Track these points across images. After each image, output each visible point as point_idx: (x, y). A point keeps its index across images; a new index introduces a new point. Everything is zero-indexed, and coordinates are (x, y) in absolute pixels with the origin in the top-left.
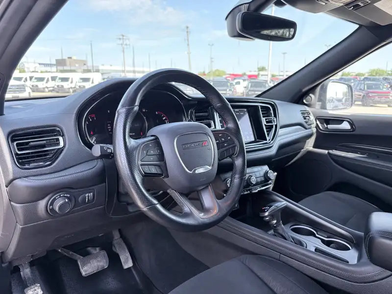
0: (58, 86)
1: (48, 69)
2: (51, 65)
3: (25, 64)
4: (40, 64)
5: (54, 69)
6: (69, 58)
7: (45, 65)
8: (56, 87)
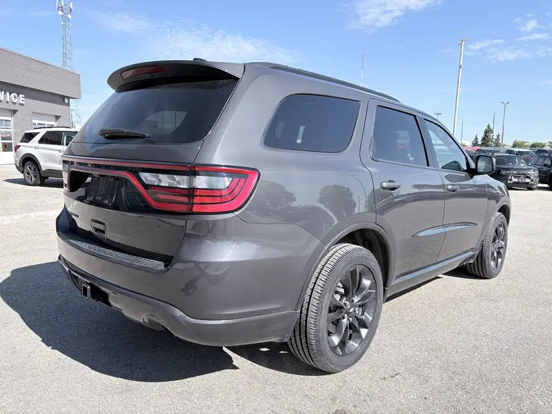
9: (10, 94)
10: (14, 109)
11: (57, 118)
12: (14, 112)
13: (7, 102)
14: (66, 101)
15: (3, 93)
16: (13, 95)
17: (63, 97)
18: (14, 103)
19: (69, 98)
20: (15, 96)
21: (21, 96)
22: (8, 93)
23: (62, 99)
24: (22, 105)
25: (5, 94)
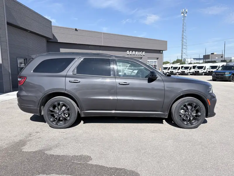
0: (196, 71)
1: (198, 61)
2: (199, 59)
3: (186, 59)
4: (194, 59)
5: (201, 61)
6: (211, 54)
7: (197, 59)
8: (194, 72)
9: (140, 52)
10: (141, 57)
11: (158, 58)
12: (141, 58)
13: (139, 55)
14: (161, 52)
15: (137, 52)
16: (141, 52)
17: (160, 51)
18: (141, 55)
19: (162, 51)
20: (141, 53)
21: (144, 52)
22: (139, 52)
23: (160, 52)
24: (144, 55)
25: (138, 52)
